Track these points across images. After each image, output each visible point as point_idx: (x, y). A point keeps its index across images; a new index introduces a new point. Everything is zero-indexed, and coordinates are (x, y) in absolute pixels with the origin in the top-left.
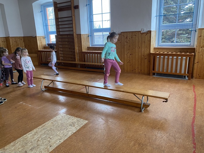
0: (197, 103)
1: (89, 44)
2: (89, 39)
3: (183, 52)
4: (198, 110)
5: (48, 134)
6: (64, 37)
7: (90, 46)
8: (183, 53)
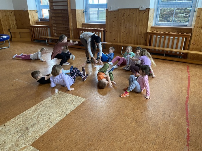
0: (191, 83)
1: (84, 20)
2: (84, 15)
3: (180, 32)
5: (47, 111)
6: (57, 11)
7: (85, 23)
8: (180, 33)
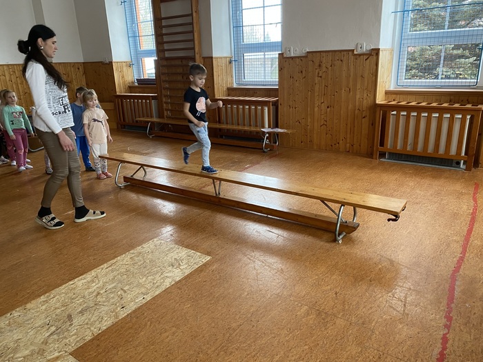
0: (476, 225)
1: (232, 80)
2: (231, 68)
3: (458, 103)
4: (475, 242)
6: (173, 63)
7: (235, 86)
8: (457, 105)
